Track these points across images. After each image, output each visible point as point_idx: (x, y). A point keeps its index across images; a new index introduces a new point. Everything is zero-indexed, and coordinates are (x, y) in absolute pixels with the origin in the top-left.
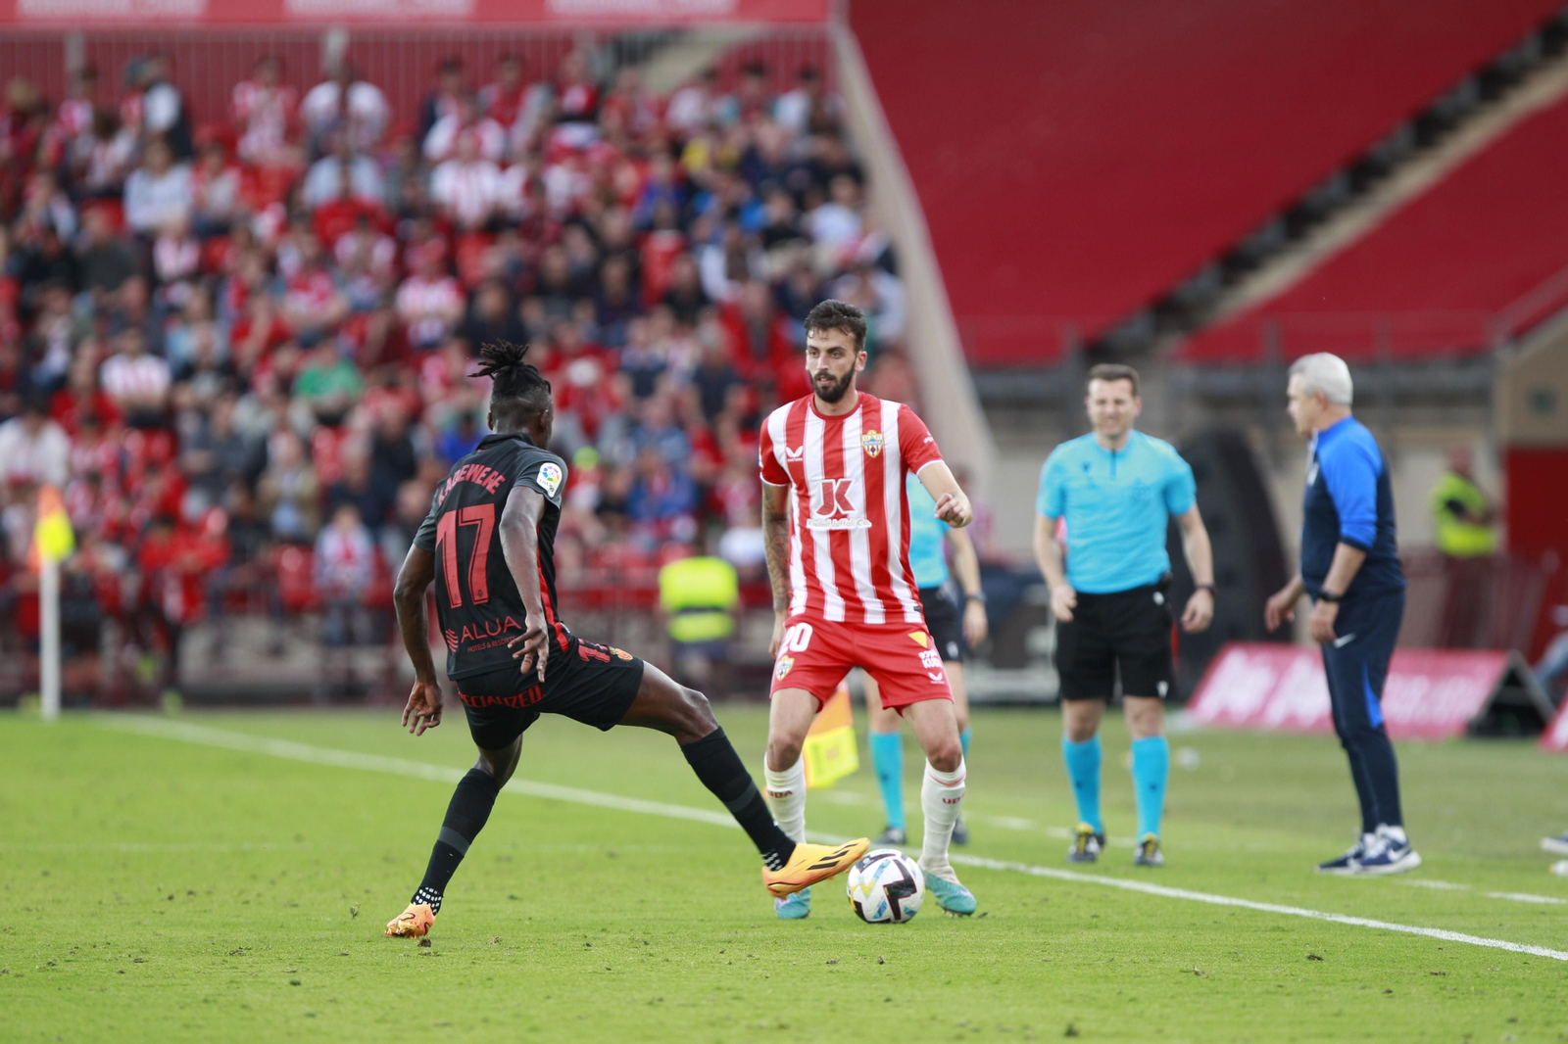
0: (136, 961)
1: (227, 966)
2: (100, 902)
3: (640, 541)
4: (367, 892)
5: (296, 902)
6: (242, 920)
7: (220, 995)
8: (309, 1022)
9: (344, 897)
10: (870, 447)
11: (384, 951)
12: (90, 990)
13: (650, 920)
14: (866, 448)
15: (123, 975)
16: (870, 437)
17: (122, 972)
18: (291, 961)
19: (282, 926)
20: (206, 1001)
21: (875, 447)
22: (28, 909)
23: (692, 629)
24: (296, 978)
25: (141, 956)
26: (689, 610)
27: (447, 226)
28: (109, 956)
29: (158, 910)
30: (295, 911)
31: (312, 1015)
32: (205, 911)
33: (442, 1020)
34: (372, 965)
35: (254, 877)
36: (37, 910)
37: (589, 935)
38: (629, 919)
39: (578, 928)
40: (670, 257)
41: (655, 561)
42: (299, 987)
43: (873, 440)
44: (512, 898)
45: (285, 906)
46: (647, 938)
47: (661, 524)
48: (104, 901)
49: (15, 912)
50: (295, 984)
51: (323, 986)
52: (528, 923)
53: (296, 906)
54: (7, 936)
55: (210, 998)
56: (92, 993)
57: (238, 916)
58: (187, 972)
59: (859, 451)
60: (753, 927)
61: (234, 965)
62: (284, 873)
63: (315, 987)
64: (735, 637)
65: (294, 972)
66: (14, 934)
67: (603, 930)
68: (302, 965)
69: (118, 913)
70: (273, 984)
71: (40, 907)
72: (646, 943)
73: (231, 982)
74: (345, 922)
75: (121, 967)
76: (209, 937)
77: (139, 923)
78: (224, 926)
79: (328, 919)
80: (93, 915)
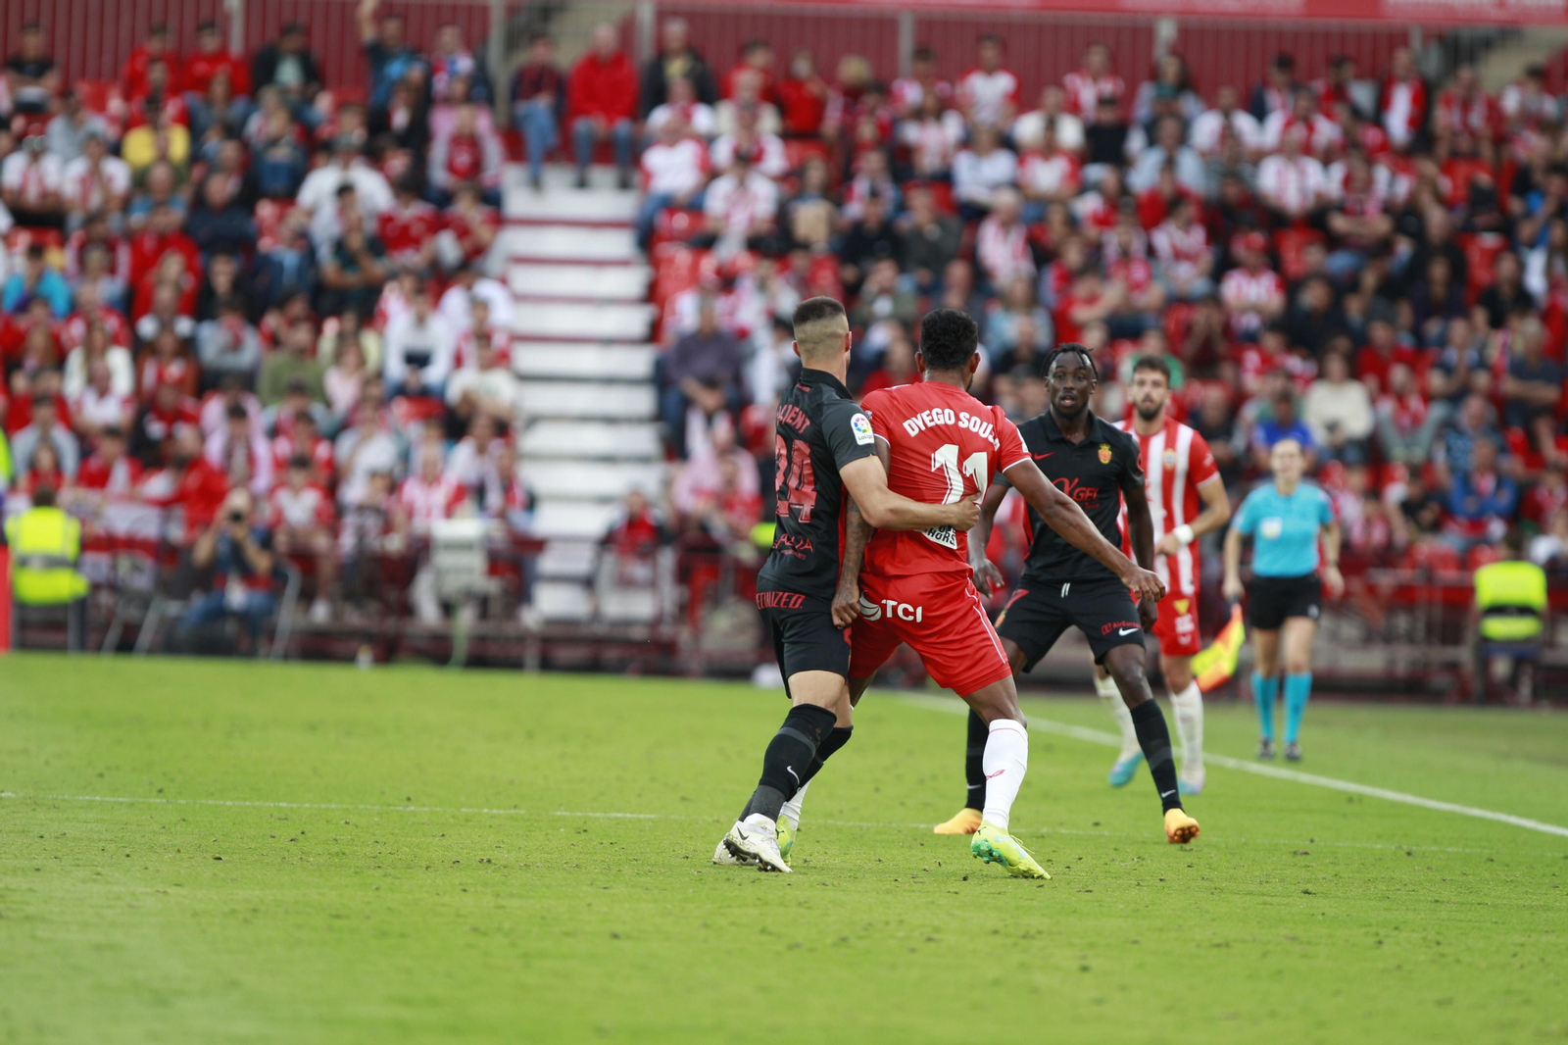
0: (930, 940)
1: (1018, 949)
3: (1450, 541)
4: (1162, 880)
5: (1090, 888)
7: (1009, 977)
8: (1098, 1008)
9: (1138, 884)
11: (1175, 940)
12: (882, 967)
13: (1443, 920)
15: (914, 954)
17: (913, 951)
18: (1082, 946)
19: (1075, 911)
20: (996, 983)
22: (824, 884)
23: (1498, 628)
24: (1086, 963)
25: (934, 935)
26: (1499, 610)
27: (1273, 219)
28: (900, 934)
29: (953, 890)
30: (1088, 896)
31: (1100, 1001)
32: (999, 894)
34: (1162, 953)
36: (833, 885)
37: (1382, 932)
38: (1422, 919)
39: (1370, 925)
40: (1493, 256)
41: (1468, 562)
42: (1088, 973)
44: (1306, 892)
45: (1079, 891)
46: (1440, 938)
47: (1477, 525)
48: (900, 879)
49: (811, 886)
50: (1085, 969)
51: (1114, 972)
52: (1320, 917)
53: (1090, 891)
54: (802, 909)
55: (1000, 980)
56: (885, 969)
57: (1031, 899)
58: (979, 953)
60: (1546, 932)
61: (1024, 948)
62: (1080, 859)
63: (1104, 973)
64: (1548, 641)
65: (1085, 957)
66: (809, 908)
67: (1396, 928)
68: (1093, 950)
69: (913, 891)
70: (1064, 968)
71: (835, 883)
72: (1438, 943)
74: (1138, 910)
75: (913, 945)
77: (933, 903)
78: (1017, 908)
79: (1122, 906)
80: (888, 892)
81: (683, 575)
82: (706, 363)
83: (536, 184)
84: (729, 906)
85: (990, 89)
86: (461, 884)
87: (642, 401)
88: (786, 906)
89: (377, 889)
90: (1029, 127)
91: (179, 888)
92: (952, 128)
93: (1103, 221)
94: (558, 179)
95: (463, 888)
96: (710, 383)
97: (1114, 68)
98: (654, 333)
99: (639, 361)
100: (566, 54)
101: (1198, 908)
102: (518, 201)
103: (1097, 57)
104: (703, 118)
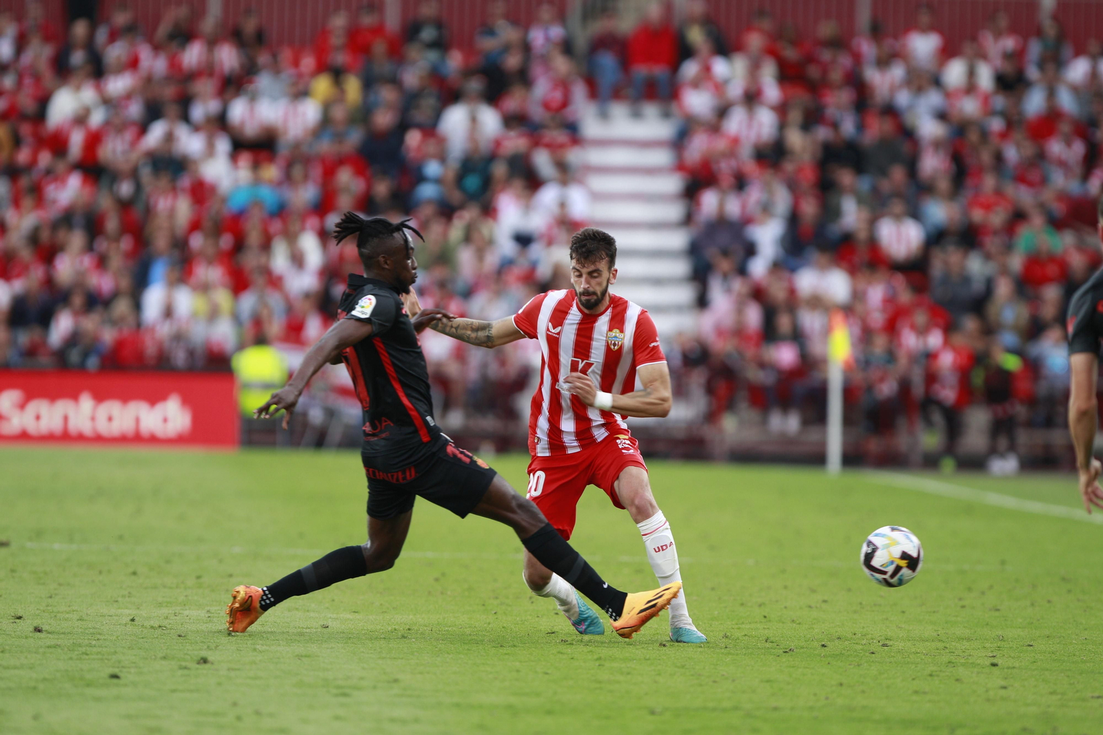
0: (884, 645)
1: (947, 651)
2: (861, 604)
4: (1049, 602)
5: (998, 608)
6: (959, 619)
7: (941, 671)
8: (1003, 692)
9: (1032, 605)
10: (613, 342)
11: (1058, 644)
12: (850, 665)
14: (610, 342)
15: (873, 655)
16: (614, 334)
17: (873, 653)
18: (992, 649)
19: (987, 624)
20: (931, 675)
21: (617, 343)
22: (810, 607)
24: (995, 661)
25: (887, 642)
28: (864, 642)
30: (997, 614)
31: (1005, 688)
32: (934, 612)
33: (1096, 694)
34: (1049, 653)
35: (970, 589)
36: (817, 607)
42: (996, 667)
43: (615, 337)
45: (990, 610)
48: (864, 603)
49: (801, 608)
50: (994, 665)
51: (1014, 668)
53: (998, 610)
54: (794, 625)
55: (934, 673)
56: (852, 667)
57: (957, 616)
58: (919, 655)
59: (604, 343)
61: (951, 650)
62: (991, 587)
63: (1008, 668)
65: (995, 656)
66: (800, 624)
68: (1000, 652)
69: (873, 611)
70: (979, 664)
73: (949, 662)
74: (1032, 623)
75: (873, 649)
76: (935, 631)
77: (887, 619)
78: (946, 623)
79: (1020, 620)
80: (855, 612)
81: (710, 390)
82: (724, 238)
83: (604, 116)
84: (743, 623)
85: (923, 45)
86: (554, 609)
87: (680, 268)
88: (783, 623)
89: (495, 613)
90: (955, 72)
91: (356, 614)
92: (897, 72)
93: (1004, 135)
94: (619, 111)
95: (556, 612)
96: (725, 253)
97: (1014, 29)
98: (688, 220)
99: (678, 240)
100: (626, 24)
101: (1075, 621)
102: (591, 126)
103: (1003, 22)
104: (720, 67)
